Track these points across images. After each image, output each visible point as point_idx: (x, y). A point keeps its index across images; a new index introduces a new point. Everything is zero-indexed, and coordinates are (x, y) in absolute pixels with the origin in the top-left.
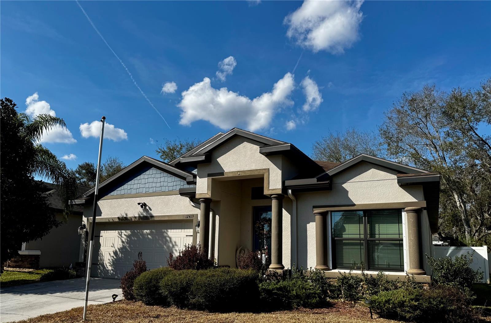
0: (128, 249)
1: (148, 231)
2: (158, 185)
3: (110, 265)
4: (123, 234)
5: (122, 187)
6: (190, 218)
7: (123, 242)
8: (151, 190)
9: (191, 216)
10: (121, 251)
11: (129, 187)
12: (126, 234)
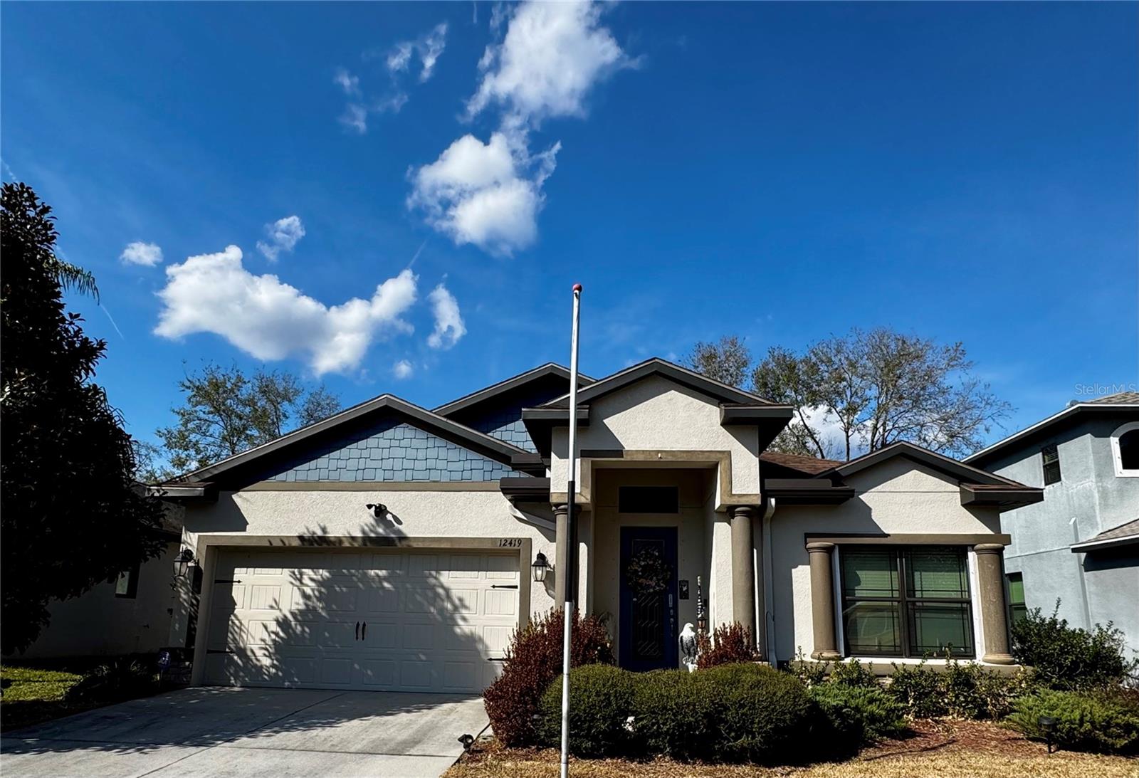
0: (324, 614)
1: (382, 573)
2: (420, 465)
3: (267, 653)
4: (305, 577)
5: (313, 464)
6: (512, 547)
7: (305, 596)
8: (399, 477)
9: (513, 542)
10: (299, 618)
11: (333, 465)
12: (315, 577)
